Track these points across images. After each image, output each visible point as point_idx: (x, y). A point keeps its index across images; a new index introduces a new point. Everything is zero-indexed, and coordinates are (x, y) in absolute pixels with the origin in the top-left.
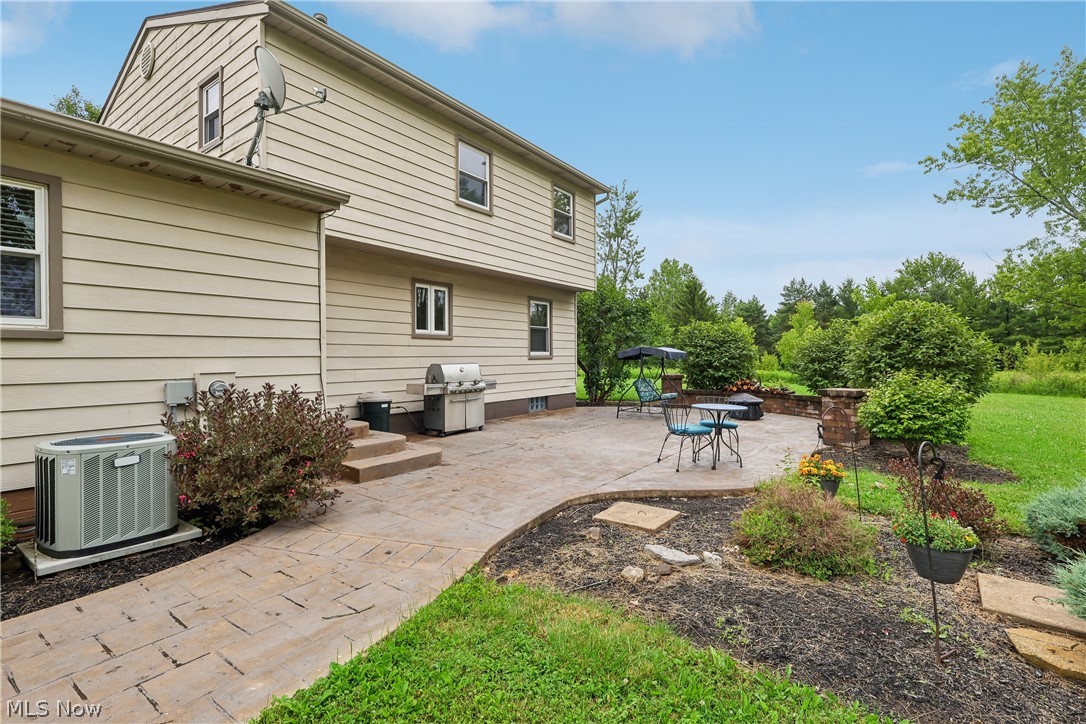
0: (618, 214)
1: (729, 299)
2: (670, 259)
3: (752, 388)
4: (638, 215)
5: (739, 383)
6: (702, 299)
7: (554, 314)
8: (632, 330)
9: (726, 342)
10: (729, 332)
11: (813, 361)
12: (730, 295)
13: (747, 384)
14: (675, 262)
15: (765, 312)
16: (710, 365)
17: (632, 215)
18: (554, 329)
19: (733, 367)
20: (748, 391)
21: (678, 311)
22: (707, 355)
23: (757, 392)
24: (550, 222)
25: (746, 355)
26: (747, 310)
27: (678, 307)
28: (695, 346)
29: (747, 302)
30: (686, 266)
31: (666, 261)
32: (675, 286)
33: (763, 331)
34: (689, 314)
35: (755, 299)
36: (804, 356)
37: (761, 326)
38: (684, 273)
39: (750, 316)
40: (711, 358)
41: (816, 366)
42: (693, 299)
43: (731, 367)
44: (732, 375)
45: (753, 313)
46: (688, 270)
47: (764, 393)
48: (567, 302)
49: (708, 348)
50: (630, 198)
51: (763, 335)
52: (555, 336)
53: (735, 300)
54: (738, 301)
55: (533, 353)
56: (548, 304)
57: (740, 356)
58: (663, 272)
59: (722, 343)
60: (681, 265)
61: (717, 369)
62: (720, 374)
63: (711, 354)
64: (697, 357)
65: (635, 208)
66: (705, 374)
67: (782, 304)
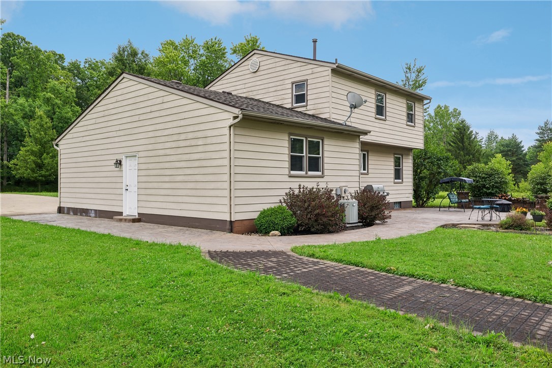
0: (411, 83)
1: (491, 138)
2: (442, 105)
3: (507, 198)
4: (424, 82)
5: (500, 196)
6: (470, 138)
7: (404, 161)
8: (442, 169)
9: (493, 175)
10: (494, 169)
11: (537, 184)
12: (492, 133)
13: (504, 196)
14: (446, 107)
15: (523, 147)
16: (484, 186)
17: (420, 82)
18: (404, 168)
19: (497, 187)
20: (505, 199)
21: (450, 148)
22: (482, 181)
23: (510, 200)
24: (405, 118)
25: (504, 181)
26: (507, 146)
27: (450, 145)
28: (476, 177)
29: (507, 139)
30: (455, 110)
31: (439, 107)
32: (446, 126)
33: (521, 162)
34: (459, 150)
35: (514, 137)
36: (533, 182)
37: (520, 159)
38: (454, 116)
39: (510, 150)
40: (484, 183)
41: (539, 187)
42: (462, 138)
43: (495, 187)
44: (496, 191)
45: (511, 149)
46: (457, 114)
47: (513, 200)
48: (408, 155)
49: (483, 178)
50: (419, 71)
51: (521, 166)
52: (404, 172)
53: (496, 137)
54: (500, 138)
55: (396, 181)
56: (401, 156)
57: (500, 182)
58: (436, 115)
59: (491, 175)
60: (451, 110)
61: (488, 189)
62: (490, 191)
63: (485, 181)
64: (477, 182)
65: (422, 78)
66: (481, 191)
67: (537, 140)
